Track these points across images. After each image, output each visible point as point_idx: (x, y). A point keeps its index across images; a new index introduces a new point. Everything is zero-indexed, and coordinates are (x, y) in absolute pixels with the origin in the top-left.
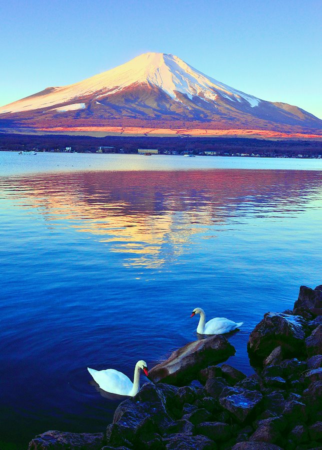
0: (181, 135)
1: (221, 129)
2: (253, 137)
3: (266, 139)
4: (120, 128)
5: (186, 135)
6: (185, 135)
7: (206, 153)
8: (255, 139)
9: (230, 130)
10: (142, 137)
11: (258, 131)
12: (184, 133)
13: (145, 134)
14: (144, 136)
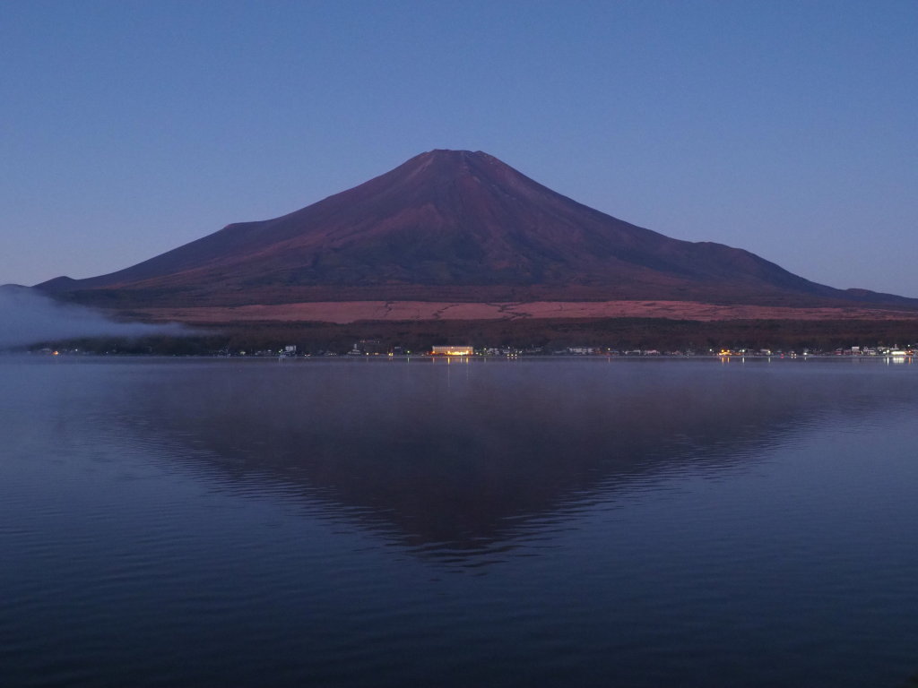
0: (510, 316)
1: (590, 300)
2: (661, 314)
3: (686, 318)
4: (383, 304)
5: (520, 315)
6: (517, 314)
7: (571, 350)
8: (665, 319)
9: (610, 303)
10: (431, 322)
11: (666, 303)
12: (516, 311)
13: (435, 315)
14: (434, 317)
